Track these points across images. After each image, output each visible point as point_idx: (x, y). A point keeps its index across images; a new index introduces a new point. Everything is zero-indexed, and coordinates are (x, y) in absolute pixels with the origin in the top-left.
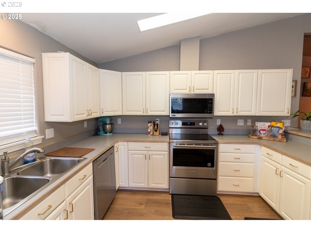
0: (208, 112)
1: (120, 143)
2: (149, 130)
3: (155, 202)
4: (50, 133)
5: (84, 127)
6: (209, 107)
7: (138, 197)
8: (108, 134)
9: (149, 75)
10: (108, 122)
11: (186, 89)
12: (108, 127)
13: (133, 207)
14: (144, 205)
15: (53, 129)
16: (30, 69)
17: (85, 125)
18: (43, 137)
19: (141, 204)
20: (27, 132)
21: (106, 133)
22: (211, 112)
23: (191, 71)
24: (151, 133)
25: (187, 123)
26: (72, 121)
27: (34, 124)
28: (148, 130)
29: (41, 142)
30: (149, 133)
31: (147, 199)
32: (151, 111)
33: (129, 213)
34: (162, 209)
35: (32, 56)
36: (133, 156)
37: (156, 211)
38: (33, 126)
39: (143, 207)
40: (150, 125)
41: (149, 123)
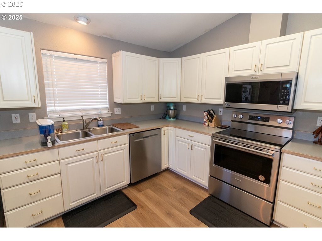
0: (281, 102)
1: (170, 128)
2: (205, 120)
3: (187, 192)
4: (117, 111)
5: (151, 110)
6: (284, 94)
7: (178, 182)
8: (172, 119)
9: (206, 56)
10: (172, 108)
11: (251, 69)
12: (172, 112)
13: (167, 187)
14: (176, 190)
15: (120, 108)
16: (105, 67)
17: (152, 108)
18: (112, 112)
19: (175, 188)
20: (102, 108)
21: (170, 118)
22: (287, 102)
23: (261, 41)
24: (206, 124)
25: (257, 117)
26: (124, 103)
27: (108, 103)
28: (203, 120)
29: (110, 116)
30: (204, 123)
31: (184, 187)
32: (206, 99)
33: (160, 188)
34: (187, 200)
35: (105, 58)
36: (179, 142)
37: (181, 199)
38: (107, 104)
39: (174, 190)
40: (205, 114)
41: (205, 112)
